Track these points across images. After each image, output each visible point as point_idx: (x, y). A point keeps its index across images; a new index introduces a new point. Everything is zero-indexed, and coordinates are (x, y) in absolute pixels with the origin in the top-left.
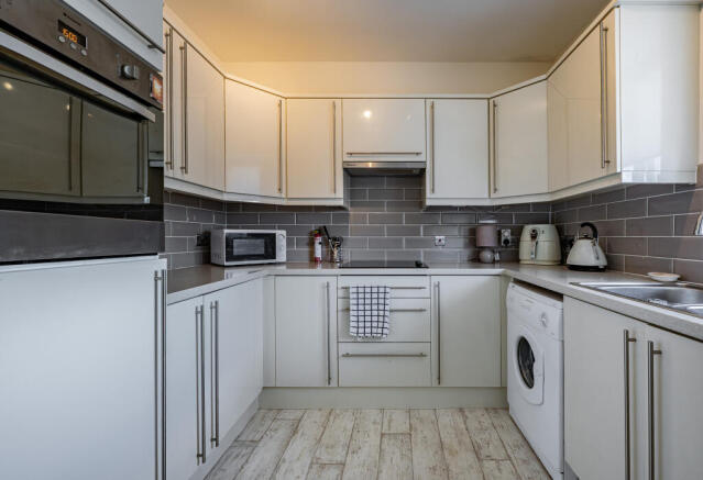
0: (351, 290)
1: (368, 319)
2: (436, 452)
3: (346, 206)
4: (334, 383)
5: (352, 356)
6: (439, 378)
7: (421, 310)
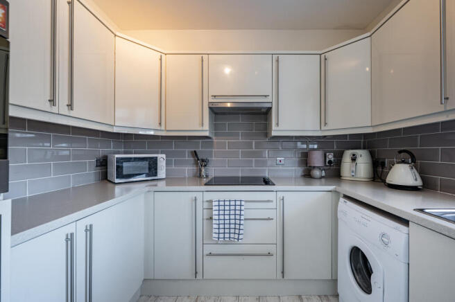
0: (214, 204)
1: (227, 226)
3: (211, 136)
4: (199, 276)
5: (214, 255)
6: (283, 272)
7: (269, 219)
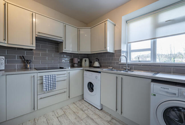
2: (74, 114)
5: (43, 98)
7: (65, 80)
